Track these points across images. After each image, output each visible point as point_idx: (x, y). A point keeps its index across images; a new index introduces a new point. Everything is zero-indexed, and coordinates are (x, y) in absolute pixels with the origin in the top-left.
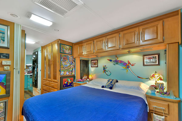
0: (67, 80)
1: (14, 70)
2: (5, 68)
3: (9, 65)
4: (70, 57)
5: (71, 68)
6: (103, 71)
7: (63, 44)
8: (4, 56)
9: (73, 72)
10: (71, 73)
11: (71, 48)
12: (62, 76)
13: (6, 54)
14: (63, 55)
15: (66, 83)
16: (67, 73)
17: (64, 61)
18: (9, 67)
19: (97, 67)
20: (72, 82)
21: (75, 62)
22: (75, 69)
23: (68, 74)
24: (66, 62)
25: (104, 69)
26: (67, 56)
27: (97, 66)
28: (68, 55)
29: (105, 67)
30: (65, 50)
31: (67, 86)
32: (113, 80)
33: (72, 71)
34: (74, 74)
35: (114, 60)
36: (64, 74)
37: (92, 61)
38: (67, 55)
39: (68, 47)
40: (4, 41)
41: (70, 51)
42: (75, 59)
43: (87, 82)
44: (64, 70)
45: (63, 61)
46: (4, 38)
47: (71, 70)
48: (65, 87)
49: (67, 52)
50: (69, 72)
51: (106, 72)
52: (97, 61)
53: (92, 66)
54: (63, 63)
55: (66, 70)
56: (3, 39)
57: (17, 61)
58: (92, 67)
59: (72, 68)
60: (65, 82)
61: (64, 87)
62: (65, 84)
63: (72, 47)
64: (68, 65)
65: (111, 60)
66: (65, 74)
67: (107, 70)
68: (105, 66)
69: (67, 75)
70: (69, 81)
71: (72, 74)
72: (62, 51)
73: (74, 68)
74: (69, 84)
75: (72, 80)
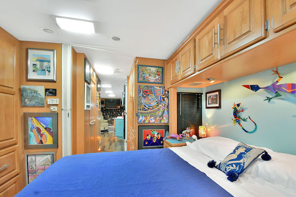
0: (152, 133)
1: (63, 111)
2: (52, 108)
3: (57, 105)
4: (158, 88)
5: (159, 110)
6: (234, 119)
7: (143, 66)
8: (50, 92)
9: (164, 118)
10: (161, 120)
11: (160, 70)
12: (141, 125)
13: (53, 90)
14: (143, 85)
15: (149, 138)
16: (151, 120)
17: (145, 97)
18: (56, 107)
19: (219, 107)
20: (162, 138)
21: (168, 97)
22: (168, 112)
23: (153, 121)
24: (150, 98)
25: (236, 113)
26: (151, 87)
27: (218, 105)
28: (153, 85)
29: (238, 108)
30: (147, 75)
31: (150, 143)
32: (248, 150)
33: (162, 116)
34: (166, 121)
35: (269, 84)
36: (145, 121)
37: (208, 95)
38: (150, 85)
39: (154, 70)
40: (49, 72)
41: (157, 77)
42: (168, 91)
43: (188, 143)
44: (145, 113)
45: (143, 96)
46: (50, 68)
47: (160, 113)
48: (147, 145)
49: (152, 79)
50: (155, 118)
51: (242, 122)
52: (217, 93)
53: (208, 106)
54: (143, 101)
55: (148, 113)
56: (48, 69)
57: (66, 99)
58: (207, 108)
59: (161, 110)
60: (148, 135)
61: (145, 145)
62: (146, 140)
63: (163, 69)
64: (154, 104)
65: (255, 88)
66: (147, 121)
67: (243, 115)
68: (238, 105)
69: (152, 123)
70: (156, 135)
71: (162, 122)
72: (141, 79)
73: (166, 111)
74: (154, 142)
75: (162, 134)
